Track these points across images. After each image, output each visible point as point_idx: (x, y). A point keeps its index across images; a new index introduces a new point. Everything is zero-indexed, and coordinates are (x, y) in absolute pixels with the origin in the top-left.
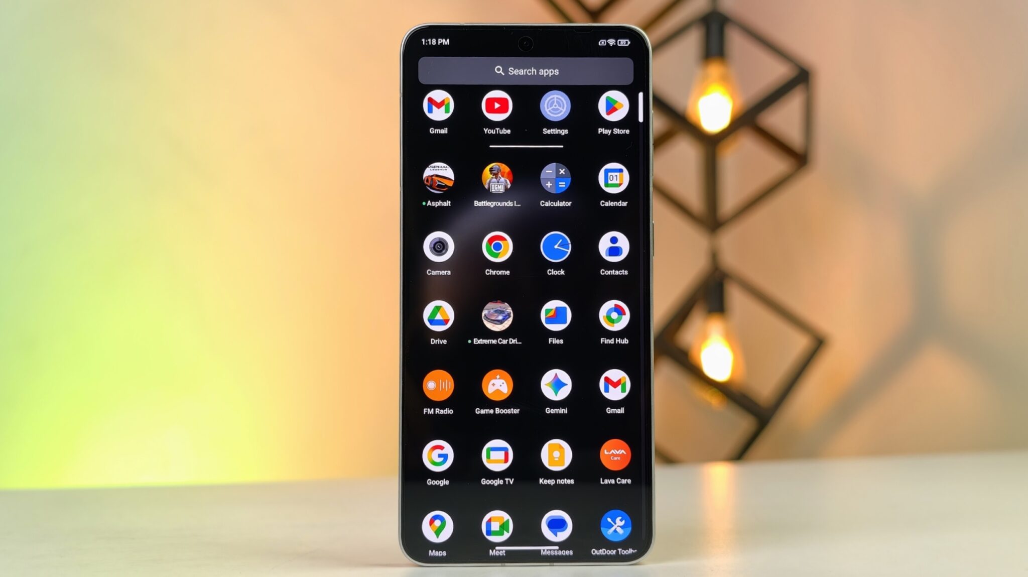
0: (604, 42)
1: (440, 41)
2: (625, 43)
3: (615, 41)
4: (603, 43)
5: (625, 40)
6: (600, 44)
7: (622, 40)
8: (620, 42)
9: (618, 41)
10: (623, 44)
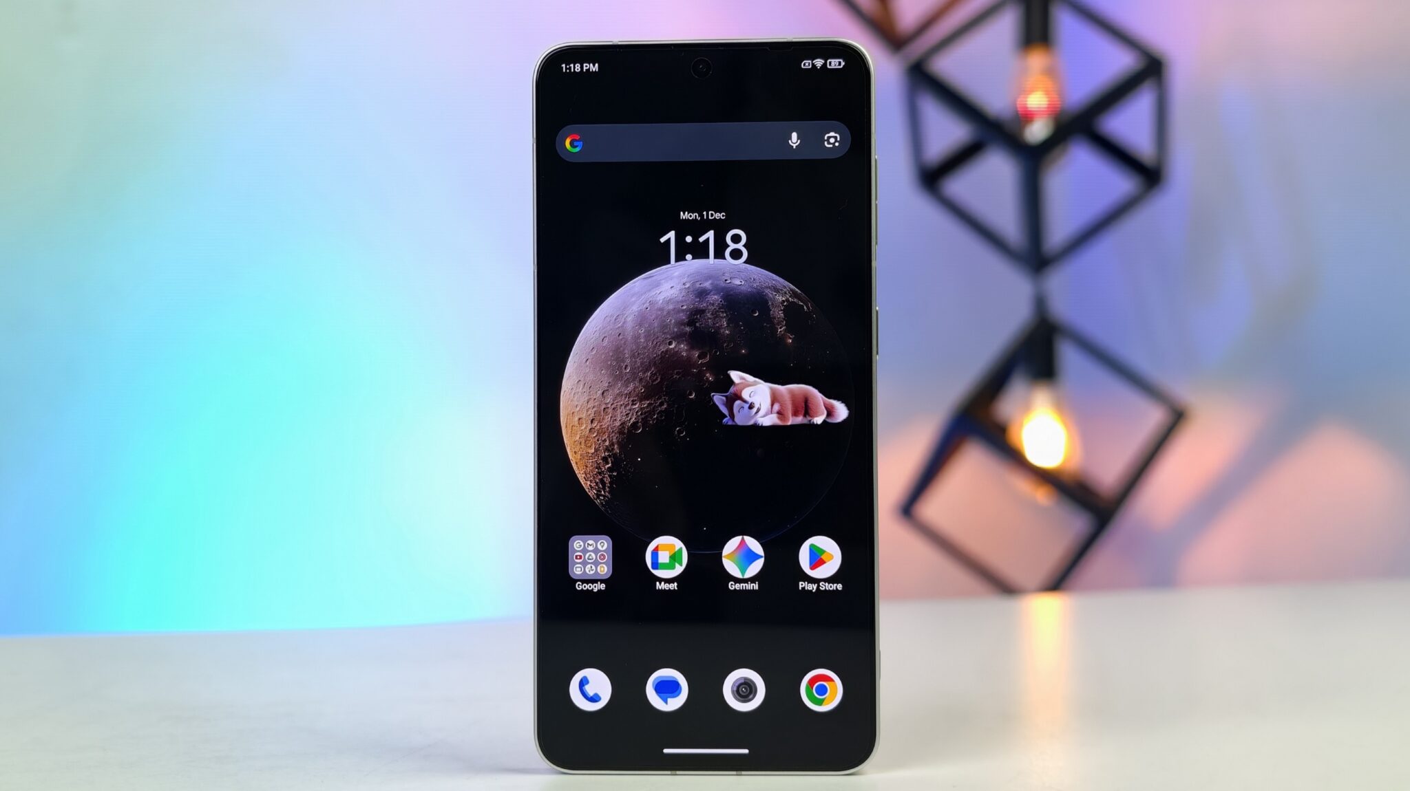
1: (586, 66)
3: (823, 62)
5: (837, 60)
7: (833, 61)
8: (830, 63)
9: (828, 61)
10: (835, 65)
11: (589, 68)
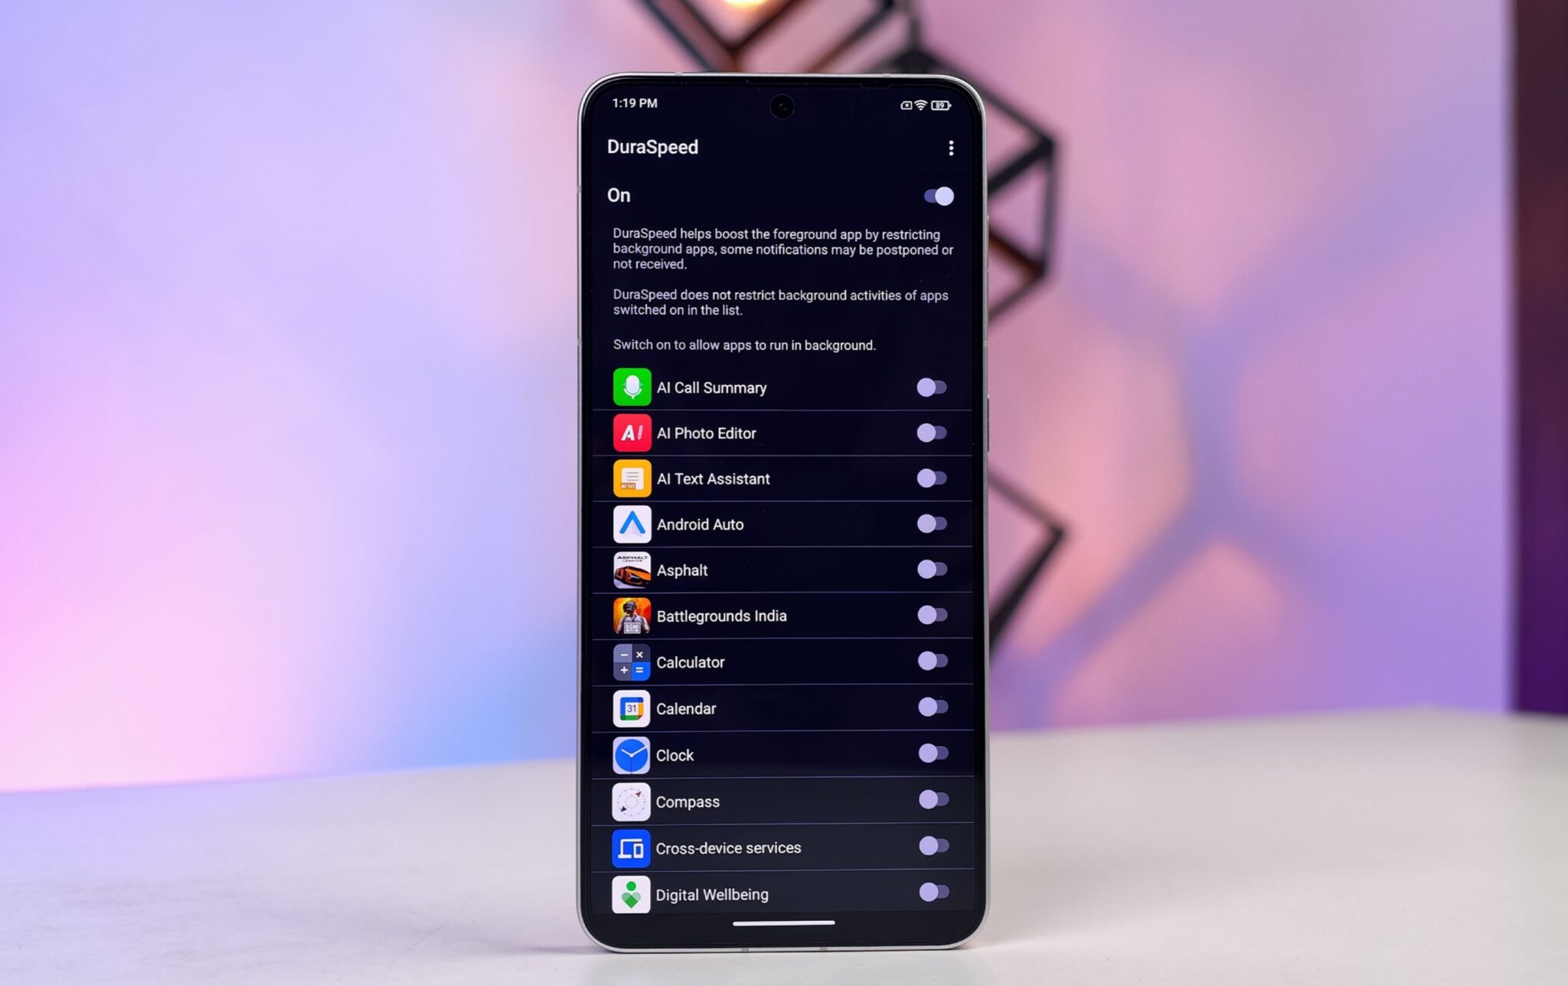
0: (910, 104)
1: (643, 102)
2: (943, 106)
3: (926, 103)
4: (907, 105)
5: (943, 102)
6: (902, 108)
7: (937, 102)
8: (935, 104)
9: (932, 102)
10: (940, 107)
11: (647, 104)
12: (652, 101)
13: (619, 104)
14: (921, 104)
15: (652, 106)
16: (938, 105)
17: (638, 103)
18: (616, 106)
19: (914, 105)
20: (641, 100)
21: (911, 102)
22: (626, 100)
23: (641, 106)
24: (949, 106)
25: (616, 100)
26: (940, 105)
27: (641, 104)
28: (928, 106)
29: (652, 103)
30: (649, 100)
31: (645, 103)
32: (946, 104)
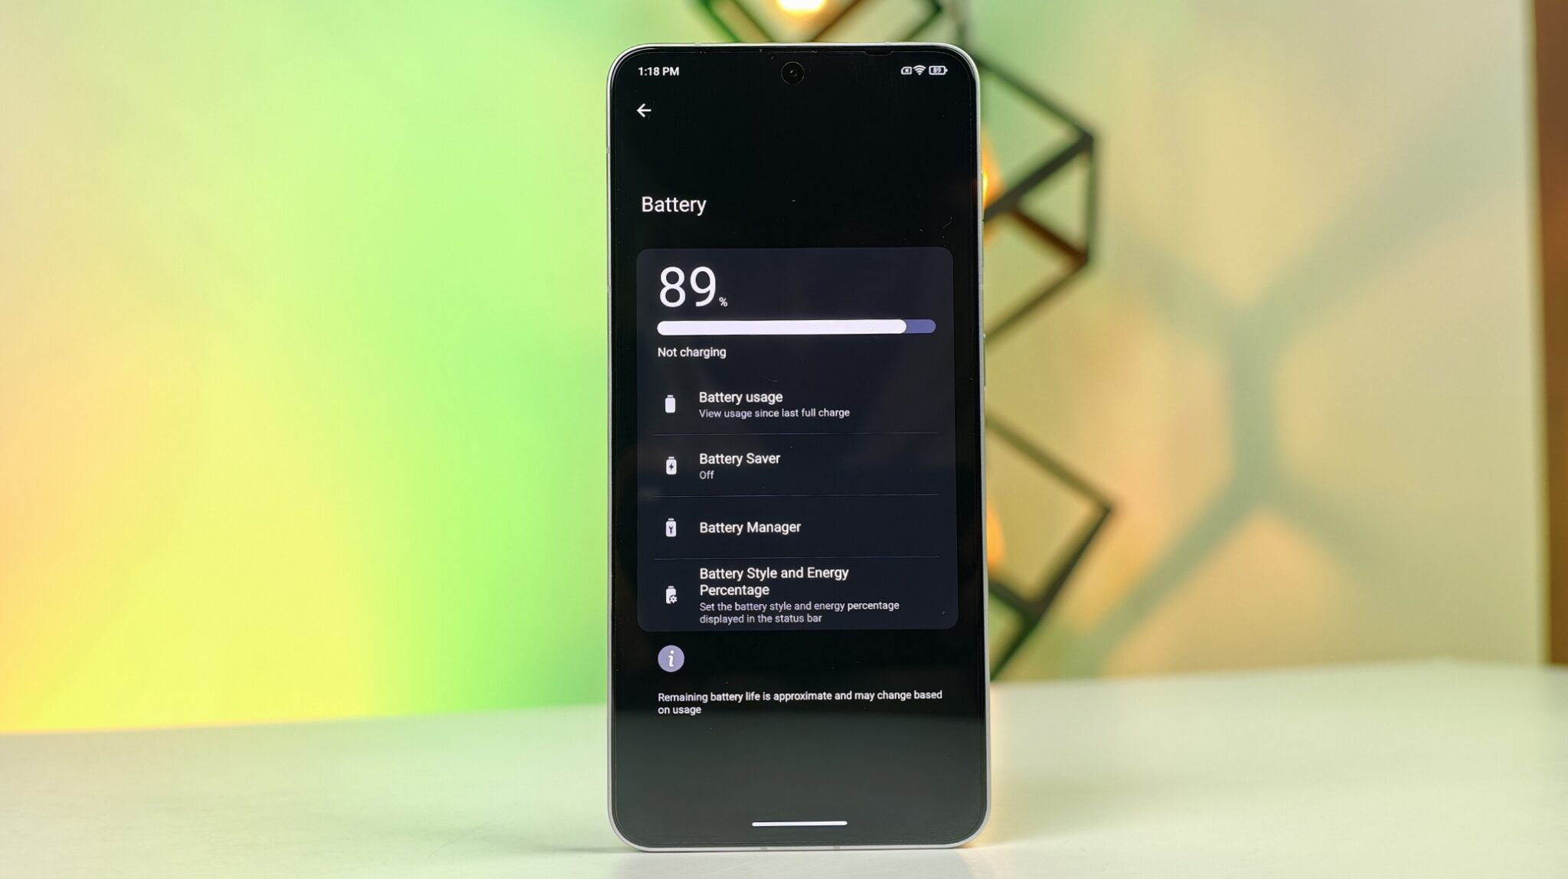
0: (909, 69)
1: (666, 70)
2: (940, 71)
3: (925, 68)
5: (940, 67)
6: (902, 73)
7: (935, 67)
8: (932, 69)
9: (930, 67)
10: (937, 72)
11: (669, 72)
12: (674, 70)
13: (644, 72)
14: (920, 69)
15: (674, 74)
16: (935, 70)
17: (661, 71)
18: (641, 74)
19: (913, 70)
20: (664, 68)
21: (911, 68)
22: (650, 69)
23: (664, 74)
24: (946, 70)
25: (641, 69)
26: (937, 70)
27: (664, 72)
28: (926, 71)
29: (675, 72)
30: (672, 68)
31: (667, 72)
32: (942, 69)
